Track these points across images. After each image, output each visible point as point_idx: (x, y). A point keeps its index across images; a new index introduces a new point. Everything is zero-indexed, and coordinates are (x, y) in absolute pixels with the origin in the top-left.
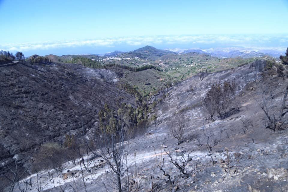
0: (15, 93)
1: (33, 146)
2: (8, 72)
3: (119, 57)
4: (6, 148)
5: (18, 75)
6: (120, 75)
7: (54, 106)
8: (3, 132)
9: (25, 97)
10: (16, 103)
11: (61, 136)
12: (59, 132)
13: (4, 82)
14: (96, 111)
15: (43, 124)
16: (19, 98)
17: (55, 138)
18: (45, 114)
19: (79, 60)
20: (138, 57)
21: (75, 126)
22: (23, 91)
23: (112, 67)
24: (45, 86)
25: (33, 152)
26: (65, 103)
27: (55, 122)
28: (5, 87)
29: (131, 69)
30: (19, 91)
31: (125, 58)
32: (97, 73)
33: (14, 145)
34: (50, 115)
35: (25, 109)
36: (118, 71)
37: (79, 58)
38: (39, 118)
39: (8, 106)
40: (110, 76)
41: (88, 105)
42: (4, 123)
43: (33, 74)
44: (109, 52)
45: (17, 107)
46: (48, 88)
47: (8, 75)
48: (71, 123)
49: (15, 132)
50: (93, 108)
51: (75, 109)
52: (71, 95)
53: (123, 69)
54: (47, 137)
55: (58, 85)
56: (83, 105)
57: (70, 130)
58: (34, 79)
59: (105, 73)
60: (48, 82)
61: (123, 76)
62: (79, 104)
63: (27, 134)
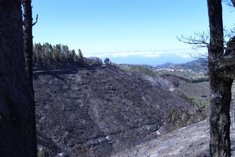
0: (106, 89)
1: (119, 132)
2: (101, 72)
3: (172, 68)
4: (101, 129)
5: (107, 76)
6: (176, 85)
7: (133, 103)
8: (99, 117)
9: (113, 93)
10: (107, 96)
11: (138, 128)
12: (137, 125)
13: (99, 80)
14: (163, 112)
15: (125, 116)
16: (109, 93)
17: (134, 129)
18: (127, 108)
19: (137, 69)
20: (191, 70)
21: (149, 121)
22: (111, 88)
23: (169, 77)
24: (125, 86)
25: (119, 137)
26: (140, 102)
27: (134, 116)
28: (100, 84)
29: (187, 80)
30: (109, 88)
31: (178, 70)
32: (155, 81)
33: (106, 128)
34: (131, 110)
35: (113, 102)
36: (175, 81)
37: (136, 67)
38: (123, 111)
39: (102, 98)
40: (167, 85)
41: (156, 107)
42: (100, 110)
43: (116, 76)
44: (161, 64)
45: (108, 100)
46: (127, 88)
47: (101, 75)
48: (146, 119)
49: (107, 118)
50: (161, 110)
51: (148, 108)
52: (143, 96)
53: (179, 80)
54: (129, 127)
55: (133, 87)
56: (153, 106)
57: (145, 125)
58: (117, 80)
59: (162, 82)
60: (127, 83)
61: (179, 86)
62: (150, 104)
63: (115, 122)
